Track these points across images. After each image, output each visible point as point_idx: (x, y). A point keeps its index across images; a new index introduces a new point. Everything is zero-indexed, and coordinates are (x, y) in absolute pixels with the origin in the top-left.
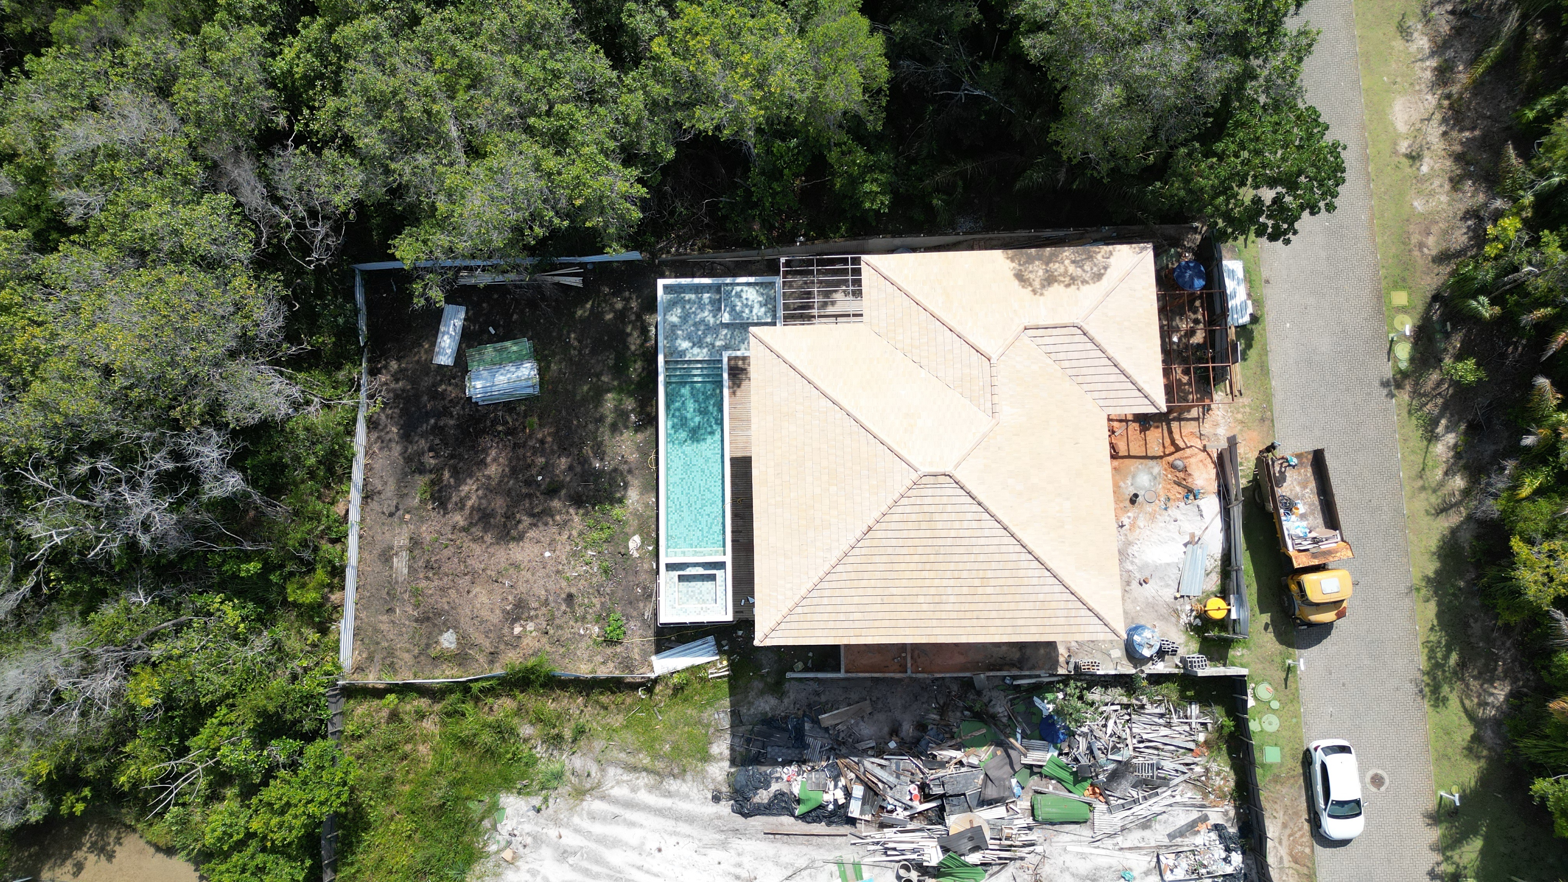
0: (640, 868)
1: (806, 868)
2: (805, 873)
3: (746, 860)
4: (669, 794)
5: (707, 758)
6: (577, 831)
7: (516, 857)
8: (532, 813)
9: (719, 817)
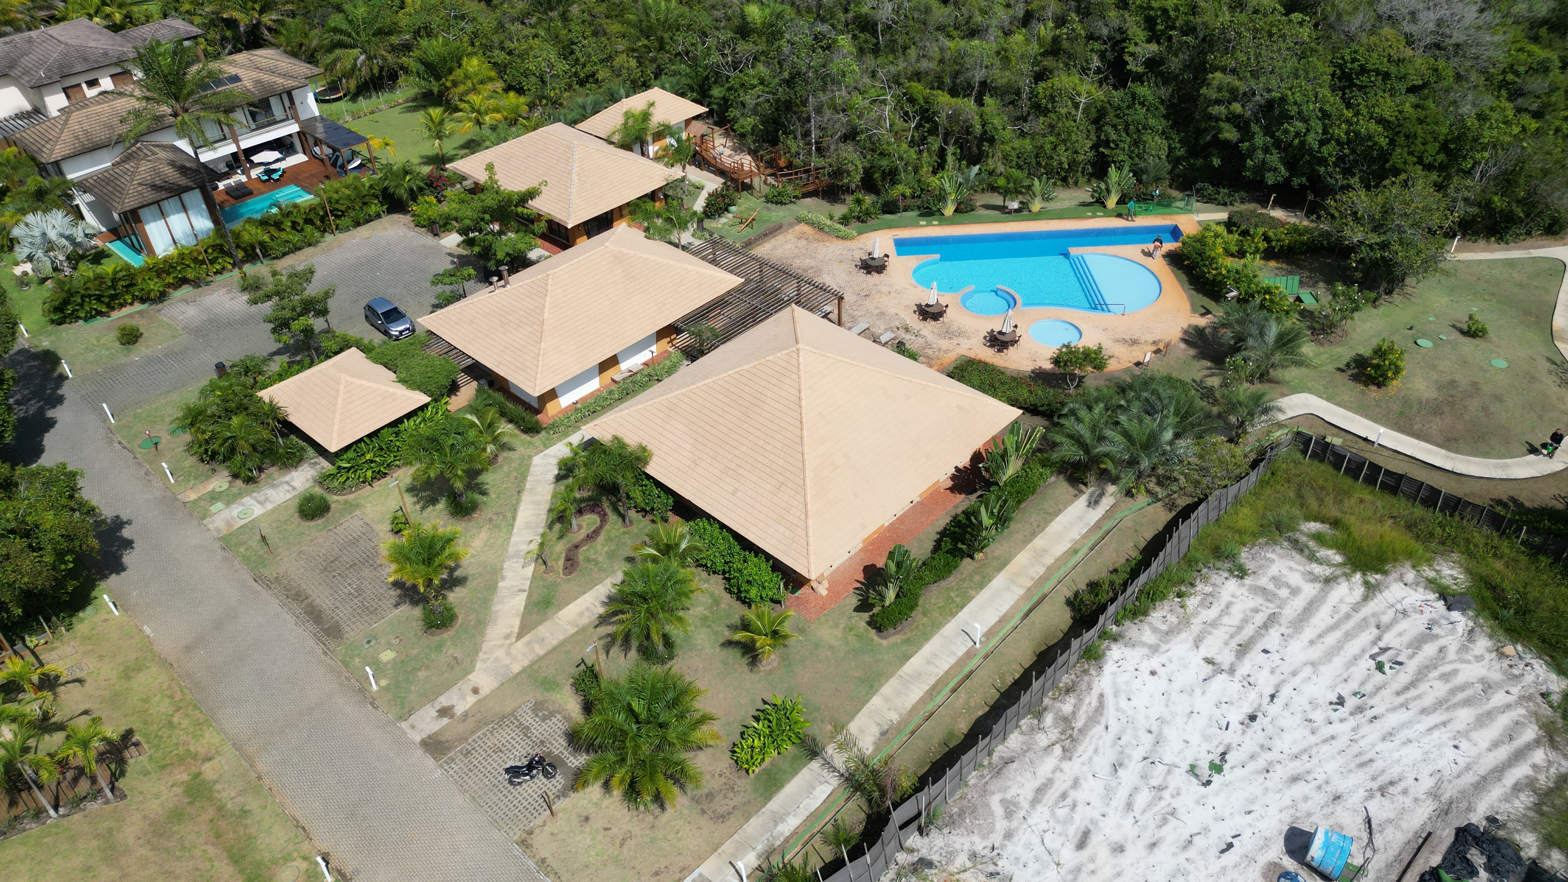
0: (1444, 724)
1: (1371, 840)
2: (1365, 836)
3: (1408, 801)
4: (1517, 788)
5: (1549, 842)
6: (1508, 707)
7: (1502, 655)
8: (1544, 689)
9: (1469, 809)
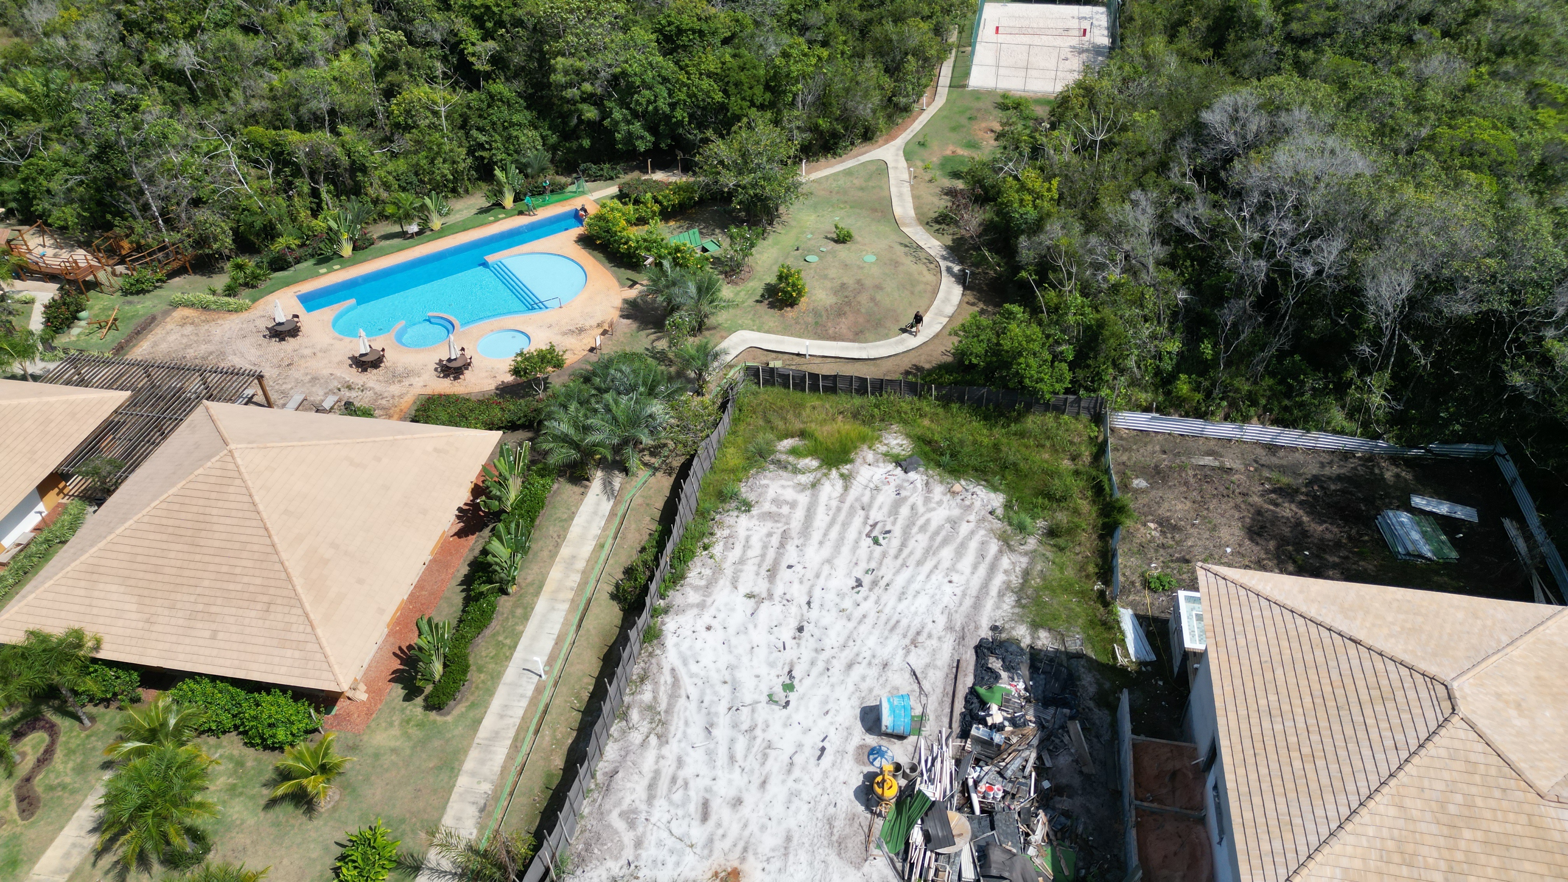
0: (936, 567)
1: (921, 688)
2: (916, 687)
3: (934, 642)
4: (1001, 595)
5: (1035, 626)
6: (972, 533)
7: (954, 494)
8: (989, 508)
9: (977, 628)
